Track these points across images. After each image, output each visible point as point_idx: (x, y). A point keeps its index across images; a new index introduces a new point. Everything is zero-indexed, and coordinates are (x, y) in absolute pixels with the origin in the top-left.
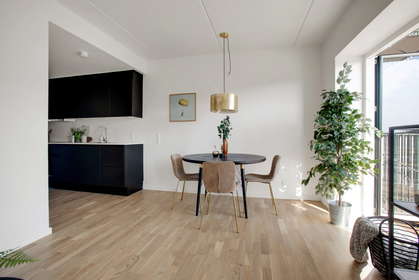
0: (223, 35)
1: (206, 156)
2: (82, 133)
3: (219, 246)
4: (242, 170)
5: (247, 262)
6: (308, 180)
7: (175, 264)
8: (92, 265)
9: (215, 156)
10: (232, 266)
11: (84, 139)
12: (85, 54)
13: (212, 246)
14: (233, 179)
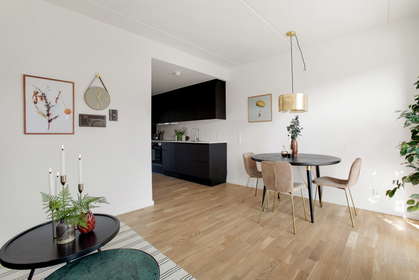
0: (289, 34)
1: (276, 155)
2: (182, 133)
3: (268, 241)
4: (308, 171)
5: (288, 261)
6: (394, 192)
7: (223, 244)
8: (168, 230)
9: (284, 156)
10: (272, 260)
11: (184, 137)
12: (178, 73)
13: (262, 239)
14: (290, 179)
